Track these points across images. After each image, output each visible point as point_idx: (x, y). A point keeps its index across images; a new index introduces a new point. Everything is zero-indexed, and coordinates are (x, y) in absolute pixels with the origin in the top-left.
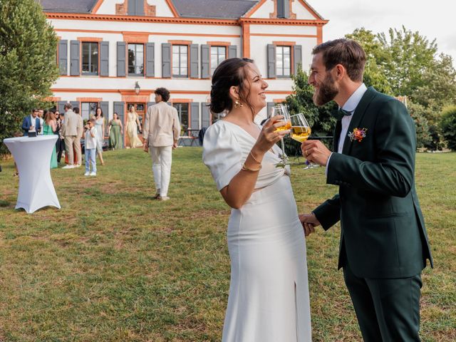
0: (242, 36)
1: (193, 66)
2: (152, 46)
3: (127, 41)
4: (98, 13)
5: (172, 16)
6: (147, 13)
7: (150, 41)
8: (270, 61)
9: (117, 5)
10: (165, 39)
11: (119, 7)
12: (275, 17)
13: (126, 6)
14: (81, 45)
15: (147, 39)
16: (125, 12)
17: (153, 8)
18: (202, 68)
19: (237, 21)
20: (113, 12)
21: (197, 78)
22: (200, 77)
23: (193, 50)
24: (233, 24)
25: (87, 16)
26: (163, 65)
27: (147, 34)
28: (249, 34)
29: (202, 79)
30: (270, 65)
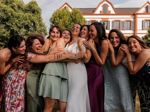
0: (135, 18)
1: (121, 27)
2: (109, 21)
3: (103, 20)
4: (95, 13)
5: (115, 13)
6: (108, 13)
7: (109, 20)
8: (143, 25)
9: (100, 11)
10: (113, 20)
11: (101, 12)
12: (145, 12)
13: (103, 11)
14: (91, 22)
15: (108, 20)
16: (102, 13)
17: (110, 11)
18: (123, 27)
19: (134, 14)
20: (99, 13)
21: (122, 30)
22: (122, 29)
23: (121, 23)
24: (132, 15)
25: (92, 14)
26: (112, 27)
27: (108, 18)
28: (137, 17)
29: (123, 30)
30: (143, 26)
